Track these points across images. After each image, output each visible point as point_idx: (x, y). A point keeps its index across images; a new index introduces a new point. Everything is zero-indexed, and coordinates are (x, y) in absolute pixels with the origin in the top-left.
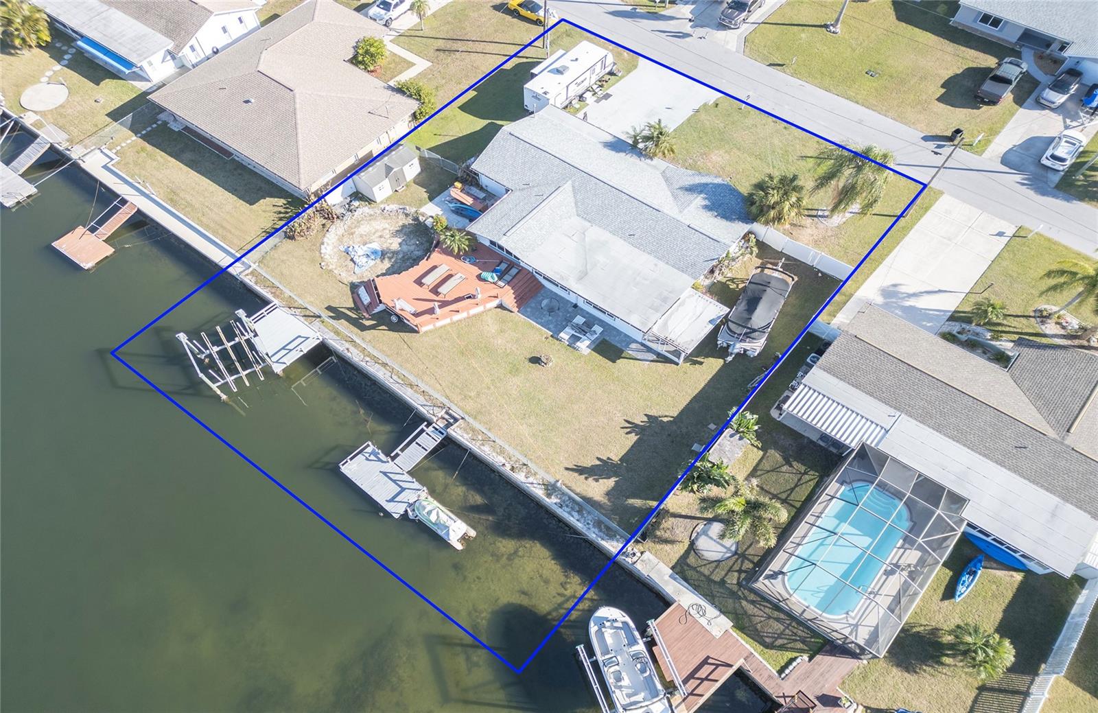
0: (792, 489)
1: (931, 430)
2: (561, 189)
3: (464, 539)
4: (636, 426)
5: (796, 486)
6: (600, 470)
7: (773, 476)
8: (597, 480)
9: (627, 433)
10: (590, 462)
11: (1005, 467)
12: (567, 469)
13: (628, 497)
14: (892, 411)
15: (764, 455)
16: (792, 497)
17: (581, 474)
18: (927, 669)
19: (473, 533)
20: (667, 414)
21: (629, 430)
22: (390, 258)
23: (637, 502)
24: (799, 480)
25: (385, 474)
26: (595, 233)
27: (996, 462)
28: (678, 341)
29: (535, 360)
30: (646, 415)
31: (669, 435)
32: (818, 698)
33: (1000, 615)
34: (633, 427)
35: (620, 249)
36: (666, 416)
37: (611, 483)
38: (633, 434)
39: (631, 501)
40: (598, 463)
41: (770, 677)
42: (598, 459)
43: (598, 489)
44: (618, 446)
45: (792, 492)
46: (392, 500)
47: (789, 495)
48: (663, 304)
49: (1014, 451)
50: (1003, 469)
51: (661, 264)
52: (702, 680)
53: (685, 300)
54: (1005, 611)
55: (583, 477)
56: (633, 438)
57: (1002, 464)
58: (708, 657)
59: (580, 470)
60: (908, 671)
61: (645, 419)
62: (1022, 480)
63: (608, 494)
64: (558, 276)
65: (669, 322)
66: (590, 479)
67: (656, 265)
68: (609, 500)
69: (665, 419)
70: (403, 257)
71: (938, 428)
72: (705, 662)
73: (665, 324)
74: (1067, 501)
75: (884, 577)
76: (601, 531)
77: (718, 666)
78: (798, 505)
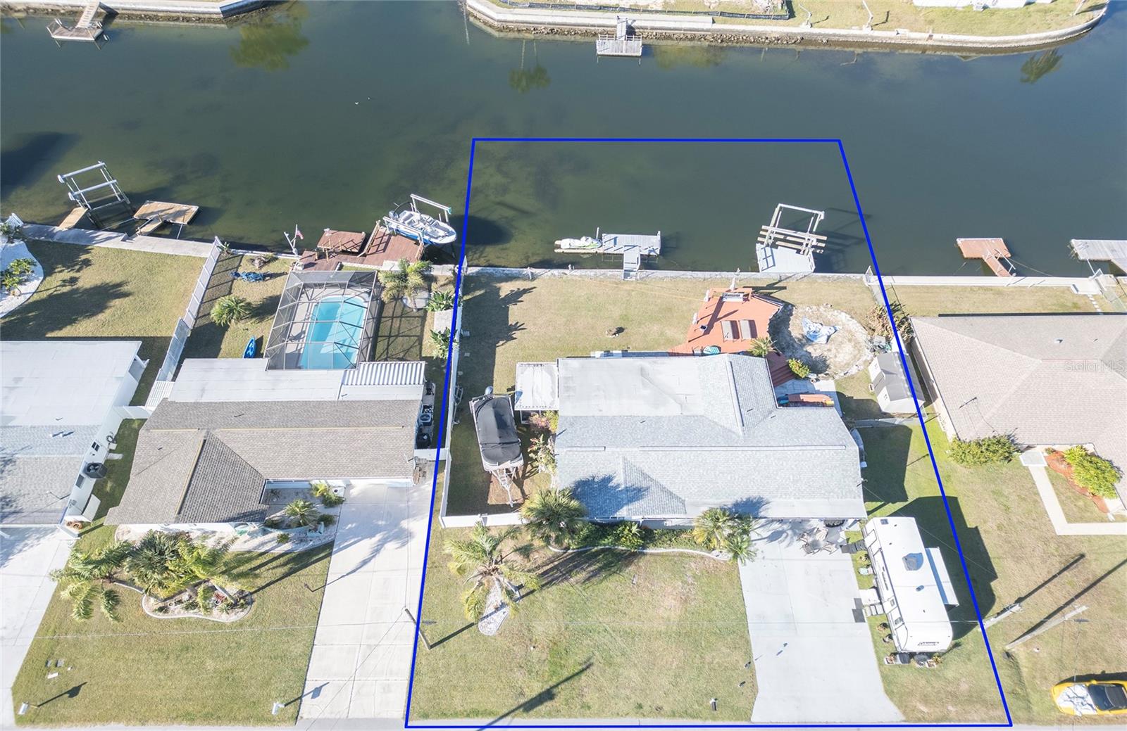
0: (388, 346)
1: (311, 400)
2: (740, 424)
3: (559, 247)
4: (516, 329)
5: (387, 349)
6: (515, 297)
7: (406, 347)
8: (512, 291)
9: (517, 323)
10: (524, 297)
11: (247, 402)
12: (535, 288)
13: (486, 292)
14: (345, 399)
15: (421, 356)
16: (386, 341)
17: (524, 289)
18: (259, 303)
19: (556, 251)
20: (503, 347)
21: (518, 325)
22: (800, 340)
23: (478, 293)
24: (387, 353)
25: (634, 246)
26: (673, 410)
27: (255, 402)
28: (531, 368)
29: (620, 330)
30: (516, 338)
31: (490, 336)
32: (316, 264)
33: (223, 346)
34: (516, 327)
35: (641, 408)
36: (502, 345)
37: (503, 294)
38: (513, 324)
39: (482, 292)
40: (520, 299)
41: (346, 260)
42: (522, 301)
43: (506, 289)
44: (515, 314)
45: (388, 343)
46: (615, 239)
47: (389, 341)
48: (566, 385)
49: (243, 412)
50: (248, 401)
51: (597, 414)
52: (380, 243)
53: (554, 398)
54: (220, 349)
55: (521, 289)
56: (511, 321)
57: (250, 403)
58: (384, 252)
59: (525, 291)
60: (271, 297)
61: (514, 336)
62: (232, 401)
63: (499, 289)
64: (659, 362)
65: (549, 377)
66: (516, 290)
67: (601, 411)
68: (496, 287)
69: (501, 343)
70: (793, 346)
71: (306, 403)
72: (384, 250)
73: (551, 374)
74: (194, 403)
75: (304, 329)
76: (487, 273)
77: (377, 251)
78: (379, 339)
